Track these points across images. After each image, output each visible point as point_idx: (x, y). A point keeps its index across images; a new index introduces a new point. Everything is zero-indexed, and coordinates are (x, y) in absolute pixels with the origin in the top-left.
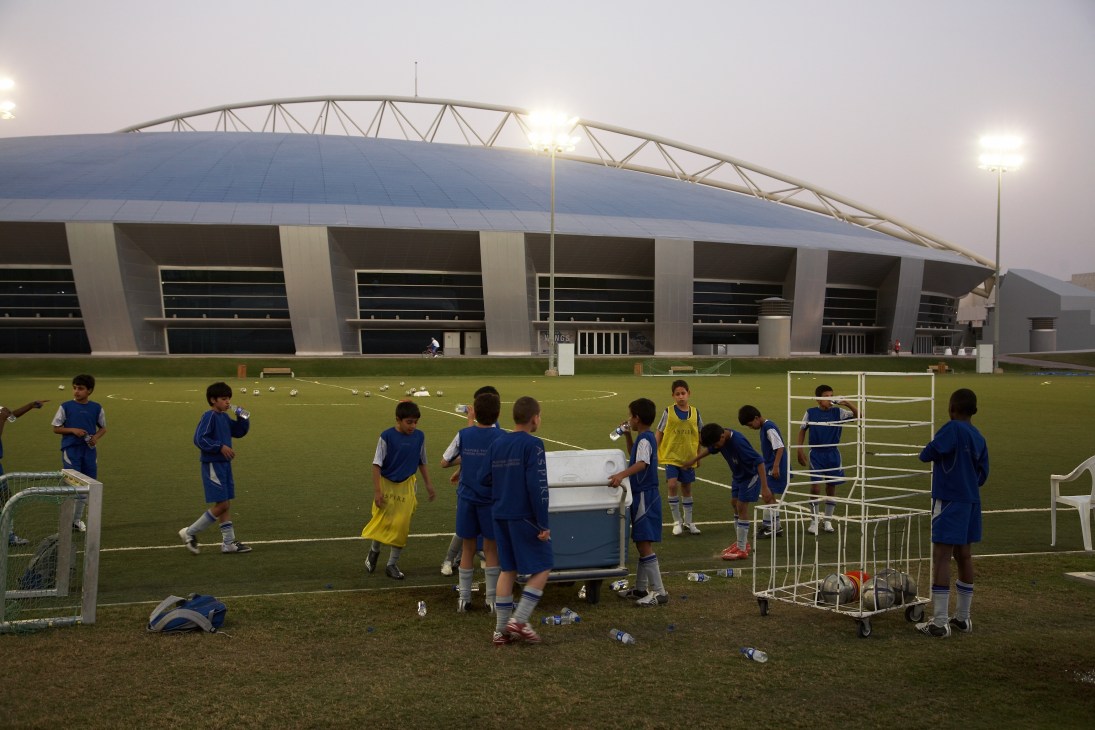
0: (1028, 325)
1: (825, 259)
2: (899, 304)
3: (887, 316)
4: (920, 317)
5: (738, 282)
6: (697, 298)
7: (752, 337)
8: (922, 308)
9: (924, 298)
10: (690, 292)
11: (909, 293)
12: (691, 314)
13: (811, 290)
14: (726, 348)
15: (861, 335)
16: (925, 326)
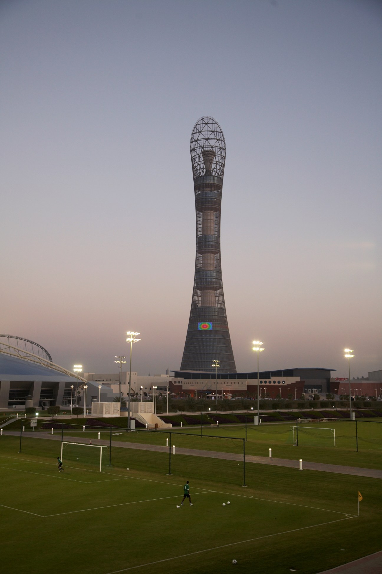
0: (91, 398)
1: (41, 383)
2: (58, 394)
3: (55, 396)
4: (64, 395)
5: (19, 389)
6: (10, 394)
7: (23, 403)
8: (65, 393)
9: (65, 390)
10: (9, 392)
11: (61, 390)
12: (8, 397)
13: (37, 391)
14: (16, 406)
15: (49, 401)
16: (66, 398)
